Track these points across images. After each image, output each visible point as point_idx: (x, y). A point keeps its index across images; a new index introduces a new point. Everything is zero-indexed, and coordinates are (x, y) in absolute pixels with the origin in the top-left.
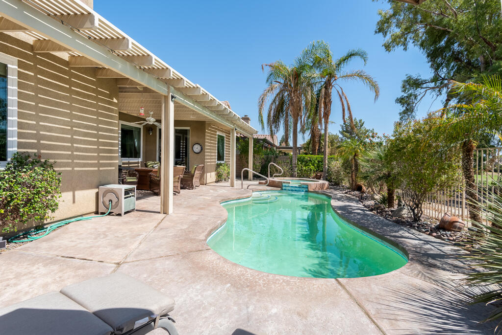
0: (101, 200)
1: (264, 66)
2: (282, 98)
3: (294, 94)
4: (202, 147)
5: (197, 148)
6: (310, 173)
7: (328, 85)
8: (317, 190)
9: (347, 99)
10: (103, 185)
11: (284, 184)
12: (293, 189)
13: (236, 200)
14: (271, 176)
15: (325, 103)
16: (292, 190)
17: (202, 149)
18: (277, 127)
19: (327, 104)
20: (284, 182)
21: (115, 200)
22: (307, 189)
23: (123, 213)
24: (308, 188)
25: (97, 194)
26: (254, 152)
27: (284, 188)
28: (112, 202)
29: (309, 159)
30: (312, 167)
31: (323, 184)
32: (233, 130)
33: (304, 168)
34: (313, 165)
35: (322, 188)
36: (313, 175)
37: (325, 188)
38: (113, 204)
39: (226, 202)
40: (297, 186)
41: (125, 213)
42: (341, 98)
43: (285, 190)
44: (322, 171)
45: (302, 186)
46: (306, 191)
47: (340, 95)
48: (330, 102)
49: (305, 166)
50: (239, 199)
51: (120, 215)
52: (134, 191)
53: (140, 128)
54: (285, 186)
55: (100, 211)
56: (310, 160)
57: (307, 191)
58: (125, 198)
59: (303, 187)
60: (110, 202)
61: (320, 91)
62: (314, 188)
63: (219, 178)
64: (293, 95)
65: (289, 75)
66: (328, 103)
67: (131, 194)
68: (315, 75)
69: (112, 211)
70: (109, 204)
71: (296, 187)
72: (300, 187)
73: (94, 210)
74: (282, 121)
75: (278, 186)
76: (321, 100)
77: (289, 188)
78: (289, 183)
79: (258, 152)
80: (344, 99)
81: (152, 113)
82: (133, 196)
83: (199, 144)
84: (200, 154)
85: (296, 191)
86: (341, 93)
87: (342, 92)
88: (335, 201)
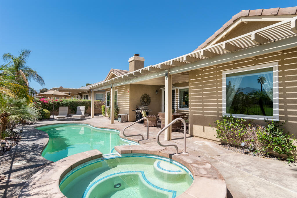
88: (43, 143)
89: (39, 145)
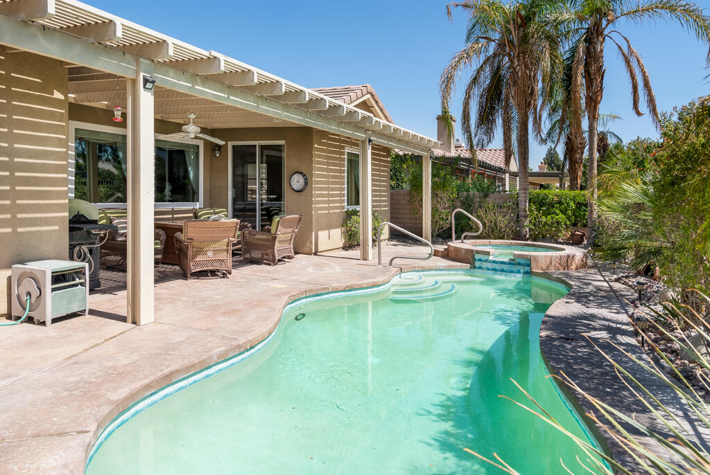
0: (15, 292)
1: (452, 9)
2: (499, 68)
3: (519, 61)
4: (306, 179)
5: (297, 182)
6: (559, 231)
7: (594, 35)
8: (552, 270)
9: (642, 62)
10: (22, 262)
11: (477, 256)
12: (497, 267)
13: (344, 290)
14: (458, 238)
15: (588, 75)
16: (495, 270)
17: (306, 184)
18: (489, 132)
19: (594, 75)
20: (478, 252)
21: (35, 293)
22: (527, 269)
23: (49, 320)
24: (529, 265)
25: (9, 279)
26: (435, 187)
27: (477, 264)
28: (30, 295)
29: (556, 199)
30: (561, 217)
31: (569, 258)
32: (363, 142)
33: (544, 219)
34: (564, 212)
35: (567, 266)
36: (565, 234)
37: (574, 267)
38: (33, 300)
39: (318, 295)
40: (506, 260)
41: (55, 321)
42: (627, 62)
43: (480, 268)
44: (585, 226)
45: (518, 261)
46: (526, 273)
47: (623, 54)
48: (601, 72)
49: (546, 214)
50: (351, 289)
51: (43, 323)
52: (84, 274)
53: (198, 146)
54: (480, 260)
55: (14, 314)
56: (560, 203)
57: (529, 273)
58: (53, 290)
59: (519, 264)
60: (28, 297)
61: (574, 50)
62: (544, 267)
63: (352, 241)
64: (516, 63)
65: (508, 22)
66: (595, 73)
67: (77, 281)
68: (566, 16)
69: (32, 314)
70: (27, 300)
71: (502, 263)
72: (512, 262)
73: (4, 310)
74: (499, 121)
75: (468, 259)
76: (577, 69)
77: (489, 265)
78: (488, 253)
79: (444, 186)
80: (634, 64)
81: (192, 116)
82: (82, 284)
83: (301, 173)
84: (304, 193)
85: (502, 271)
86: (626, 51)
87: (629, 46)
88: (567, 302)
89: (576, 301)
